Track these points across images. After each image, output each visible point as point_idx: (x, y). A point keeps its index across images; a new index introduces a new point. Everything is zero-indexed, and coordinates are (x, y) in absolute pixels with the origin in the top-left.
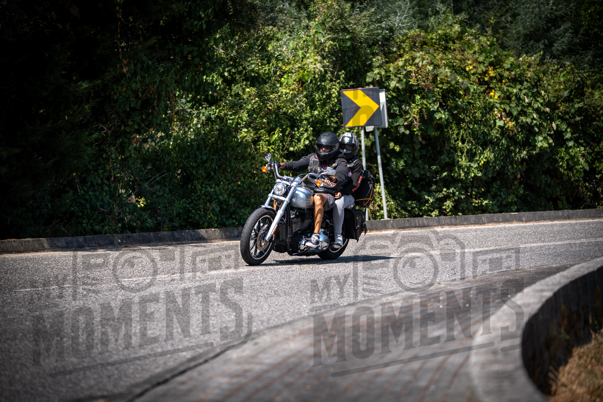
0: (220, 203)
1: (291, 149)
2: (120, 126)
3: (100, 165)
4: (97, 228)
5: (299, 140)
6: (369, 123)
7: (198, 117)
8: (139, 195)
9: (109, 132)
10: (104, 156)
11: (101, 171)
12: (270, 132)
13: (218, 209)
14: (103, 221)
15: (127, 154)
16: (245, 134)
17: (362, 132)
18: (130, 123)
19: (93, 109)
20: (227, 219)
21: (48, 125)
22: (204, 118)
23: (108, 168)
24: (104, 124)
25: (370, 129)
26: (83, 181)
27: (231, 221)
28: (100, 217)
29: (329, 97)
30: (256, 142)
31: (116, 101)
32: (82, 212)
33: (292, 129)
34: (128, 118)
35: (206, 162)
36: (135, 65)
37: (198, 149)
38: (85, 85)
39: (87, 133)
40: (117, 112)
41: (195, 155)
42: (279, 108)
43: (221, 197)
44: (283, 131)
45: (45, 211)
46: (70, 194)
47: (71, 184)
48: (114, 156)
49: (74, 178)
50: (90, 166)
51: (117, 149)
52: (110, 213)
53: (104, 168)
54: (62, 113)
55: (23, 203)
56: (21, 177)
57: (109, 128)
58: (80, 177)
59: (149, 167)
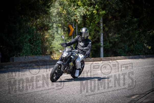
3: (140, 38)
4: (139, 54)
8: (149, 46)
9: (142, 31)
10: (141, 36)
11: (140, 40)
14: (140, 52)
15: (146, 36)
18: (147, 28)
19: (138, 25)
21: (127, 29)
23: (142, 39)
24: (141, 29)
26: (136, 43)
28: (140, 51)
38: (135, 19)
39: (136, 31)
45: (126, 50)
46: (133, 45)
47: (133, 43)
48: (143, 36)
49: (133, 42)
50: (138, 39)
51: (144, 35)
52: (142, 50)
53: (141, 39)
54: (130, 26)
55: (121, 48)
56: (121, 42)
57: (142, 30)
58: (135, 42)
59: (152, 39)
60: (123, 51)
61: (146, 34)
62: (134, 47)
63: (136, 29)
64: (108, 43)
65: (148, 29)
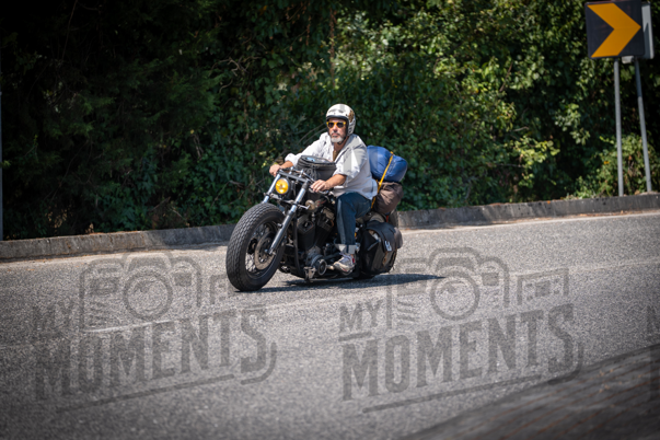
1: (514, 87)
2: (259, 61)
3: (229, 117)
5: (525, 74)
6: (625, 52)
7: (377, 41)
9: (244, 70)
10: (236, 104)
11: (231, 126)
12: (483, 62)
14: (233, 198)
15: (269, 101)
16: (445, 68)
17: (616, 65)
18: (274, 56)
19: (220, 36)
20: (416, 193)
21: (153, 64)
22: (385, 42)
23: (241, 121)
24: (236, 58)
25: (627, 59)
26: (206, 141)
27: (421, 195)
28: (230, 193)
30: (460, 77)
31: (253, 25)
32: (204, 185)
33: (514, 58)
34: (270, 50)
35: (385, 109)
37: (376, 91)
39: (210, 73)
40: (254, 42)
41: (370, 99)
42: (494, 29)
44: (501, 62)
45: (148, 185)
46: (186, 160)
47: (187, 145)
48: (250, 103)
49: (191, 137)
50: (217, 119)
51: (254, 94)
52: (243, 187)
53: (235, 122)
54: (174, 46)
55: (117, 176)
56: (115, 136)
57: (243, 65)
58: (201, 135)
59: (303, 118)
60: (128, 190)
61: (267, 89)
62: (192, 168)
63: (207, 60)
64: (35, 145)
65: (281, 62)
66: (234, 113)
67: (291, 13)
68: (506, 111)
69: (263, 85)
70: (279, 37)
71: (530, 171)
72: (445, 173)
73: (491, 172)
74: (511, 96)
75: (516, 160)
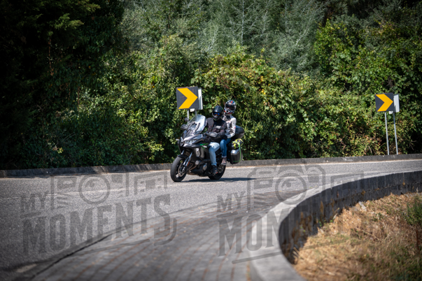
0: (106, 151)
1: (147, 121)
5: (152, 116)
6: (191, 107)
7: (94, 102)
12: (136, 111)
13: (104, 155)
16: (121, 113)
17: (188, 112)
20: (110, 161)
22: (97, 103)
25: (192, 110)
27: (112, 162)
29: (169, 92)
30: (127, 117)
31: (47, 92)
32: (26, 155)
33: (148, 109)
34: (53, 102)
35: (98, 127)
36: (58, 71)
37: (94, 120)
40: (47, 99)
41: (92, 124)
42: (140, 97)
43: (106, 148)
44: (143, 111)
66: (38, 127)
67: (62, 87)
68: (145, 130)
69: (50, 116)
70: (56, 97)
71: (153, 154)
72: (121, 153)
73: (139, 154)
74: (146, 125)
75: (148, 150)
